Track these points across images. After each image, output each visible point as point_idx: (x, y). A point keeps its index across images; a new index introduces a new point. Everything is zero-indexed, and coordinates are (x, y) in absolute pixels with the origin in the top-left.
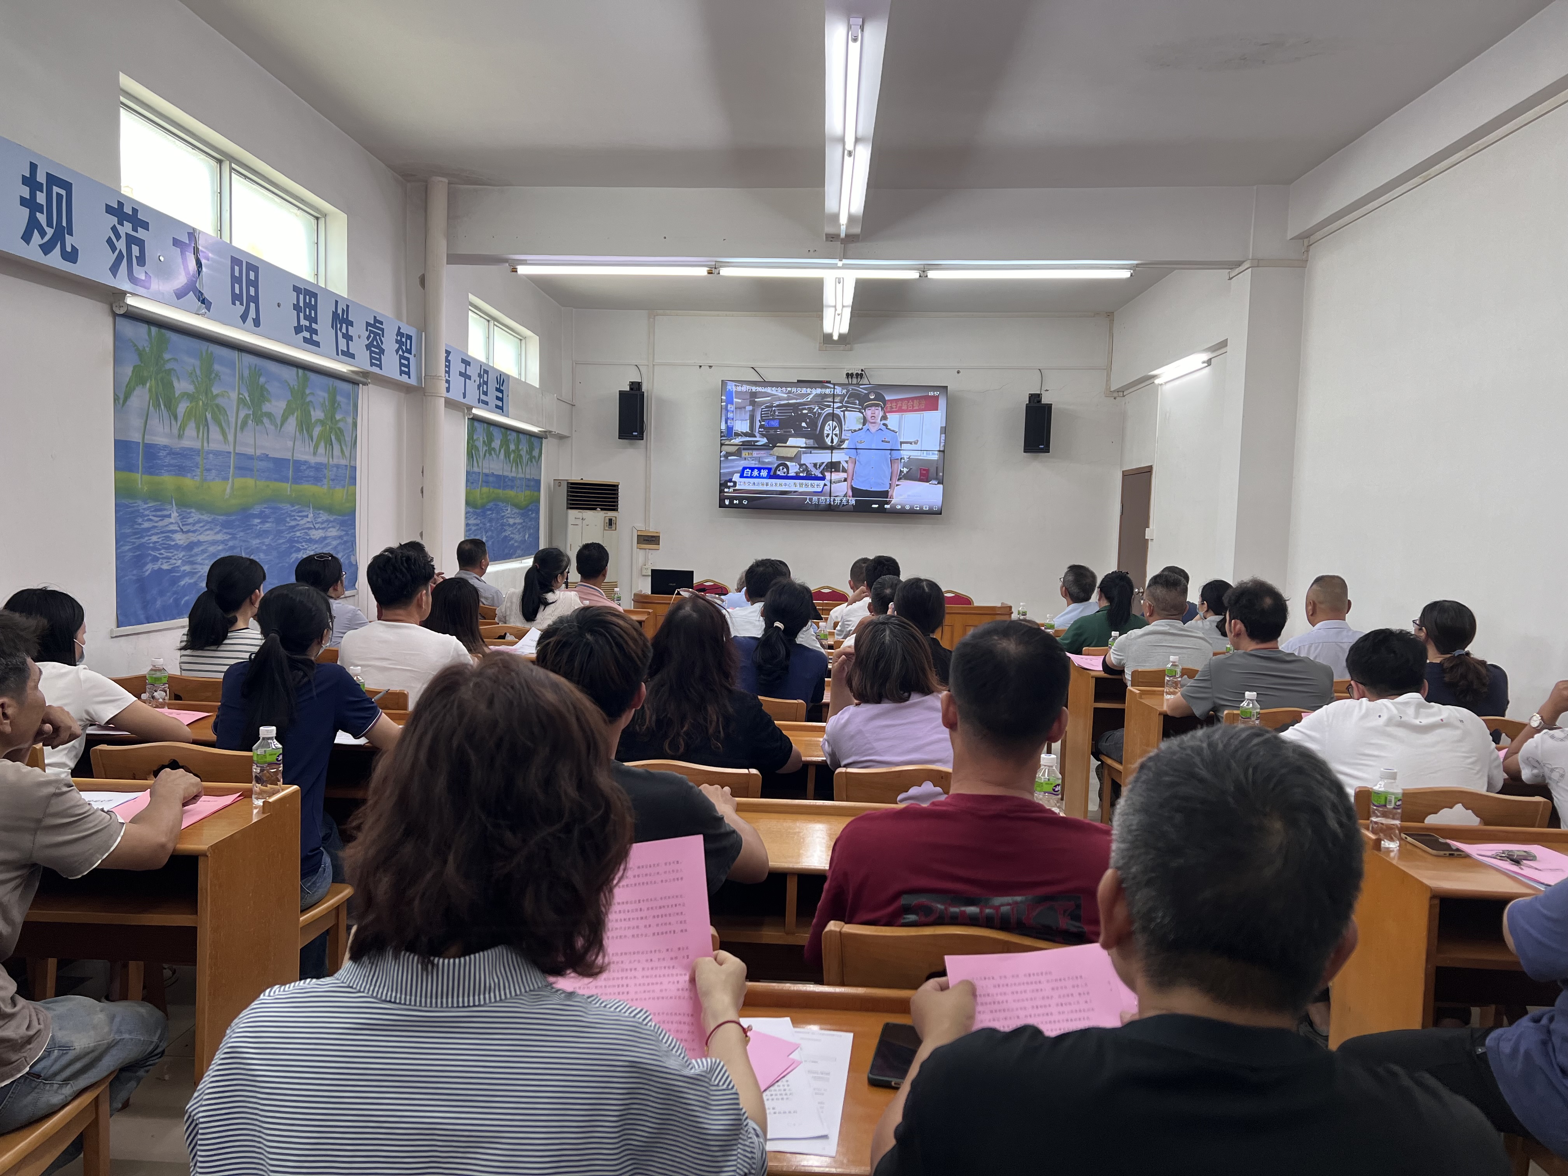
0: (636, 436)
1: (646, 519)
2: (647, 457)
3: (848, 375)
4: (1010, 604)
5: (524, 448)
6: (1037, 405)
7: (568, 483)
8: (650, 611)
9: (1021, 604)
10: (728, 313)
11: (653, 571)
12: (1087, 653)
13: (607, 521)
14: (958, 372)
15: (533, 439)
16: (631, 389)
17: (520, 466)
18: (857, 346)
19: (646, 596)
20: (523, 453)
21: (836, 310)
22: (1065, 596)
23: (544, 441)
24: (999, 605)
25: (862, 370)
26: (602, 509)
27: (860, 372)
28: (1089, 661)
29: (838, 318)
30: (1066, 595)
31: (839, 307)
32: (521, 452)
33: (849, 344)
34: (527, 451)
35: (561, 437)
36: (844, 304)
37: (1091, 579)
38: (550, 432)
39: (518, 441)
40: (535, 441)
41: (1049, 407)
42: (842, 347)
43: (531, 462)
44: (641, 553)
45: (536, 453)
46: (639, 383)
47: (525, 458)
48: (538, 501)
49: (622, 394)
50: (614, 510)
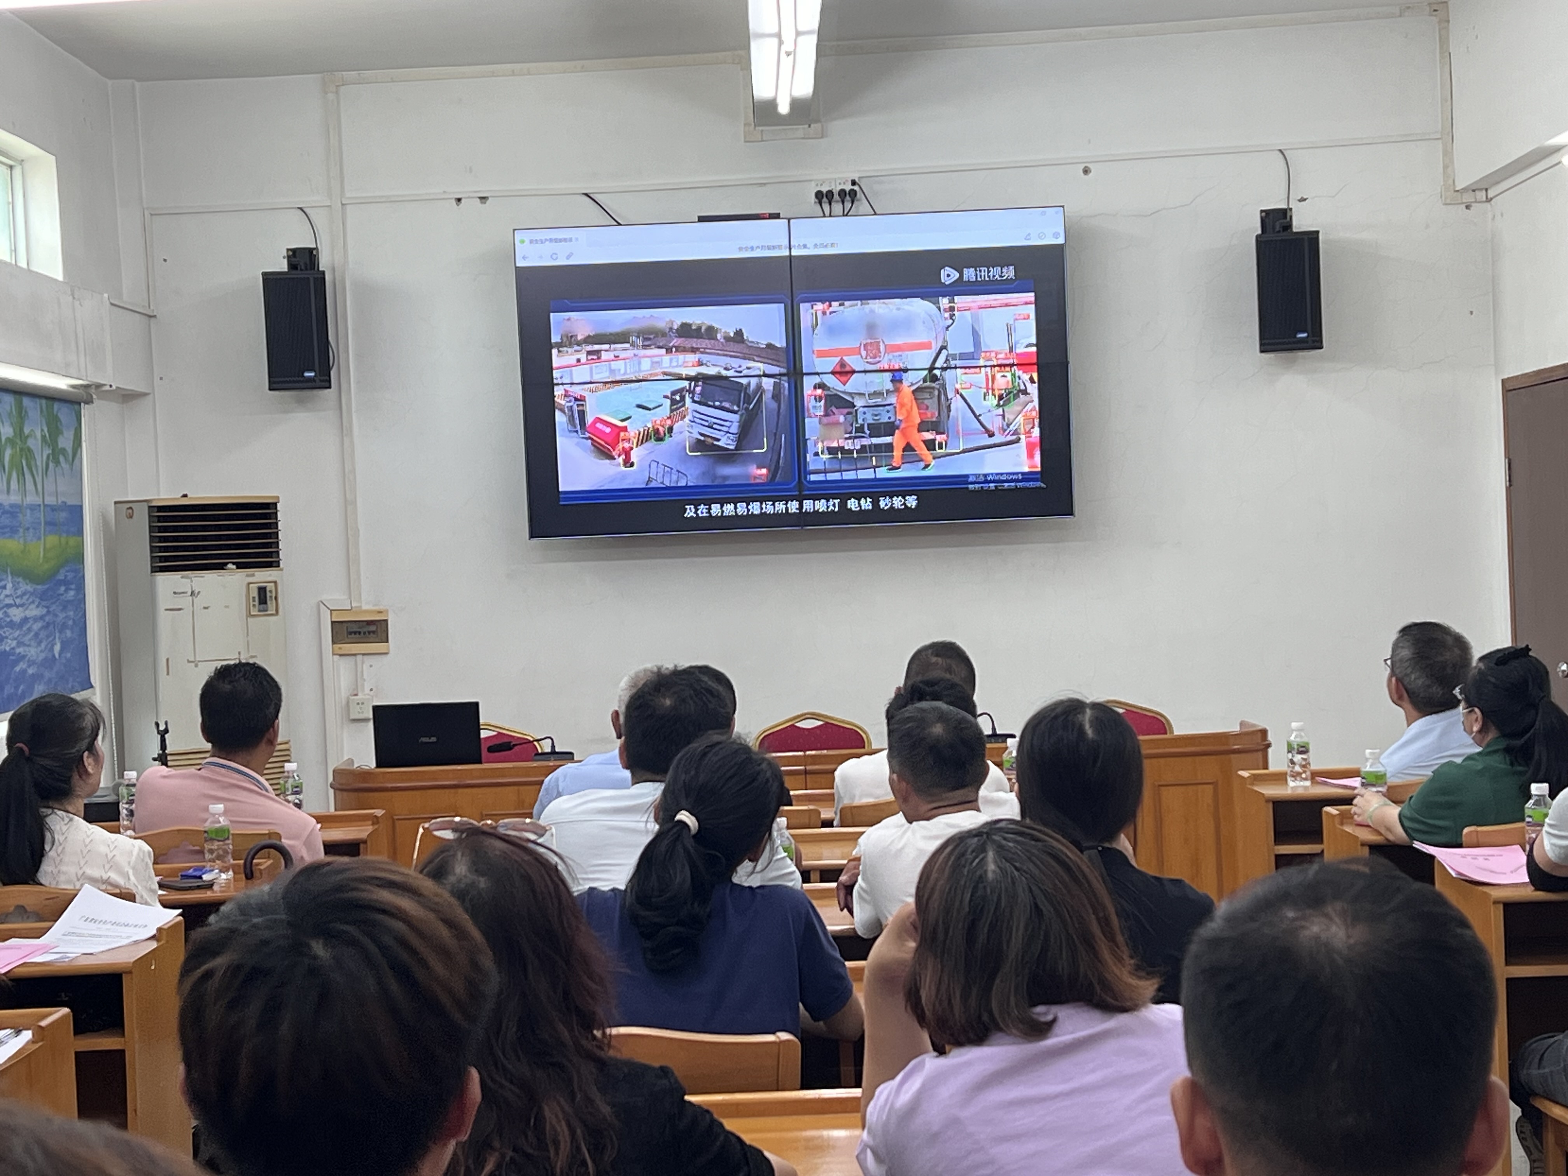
0: (310, 380)
1: (351, 584)
2: (343, 430)
3: (819, 195)
4: (1261, 724)
5: (36, 429)
6: (1284, 236)
7: (150, 507)
8: (379, 812)
9: (1294, 725)
10: (517, 67)
11: (376, 709)
12: (1474, 840)
13: (254, 593)
14: (1086, 171)
15: (56, 405)
16: (292, 266)
17: (28, 476)
18: (837, 126)
19: (364, 775)
20: (35, 443)
21: (781, 43)
22: (1397, 700)
23: (85, 410)
24: (1236, 729)
25: (854, 183)
26: (240, 566)
27: (848, 187)
28: (1481, 861)
29: (787, 62)
30: (1400, 697)
31: (788, 36)
32: (31, 443)
33: (817, 121)
34: (43, 437)
35: (127, 397)
36: (800, 29)
37: (1457, 651)
38: (99, 386)
39: (21, 415)
40: (63, 413)
41: (1313, 238)
42: (801, 130)
43: (57, 463)
44: (344, 666)
45: (65, 441)
46: (310, 250)
47: (41, 454)
48: (80, 558)
49: (269, 279)
50: (269, 565)
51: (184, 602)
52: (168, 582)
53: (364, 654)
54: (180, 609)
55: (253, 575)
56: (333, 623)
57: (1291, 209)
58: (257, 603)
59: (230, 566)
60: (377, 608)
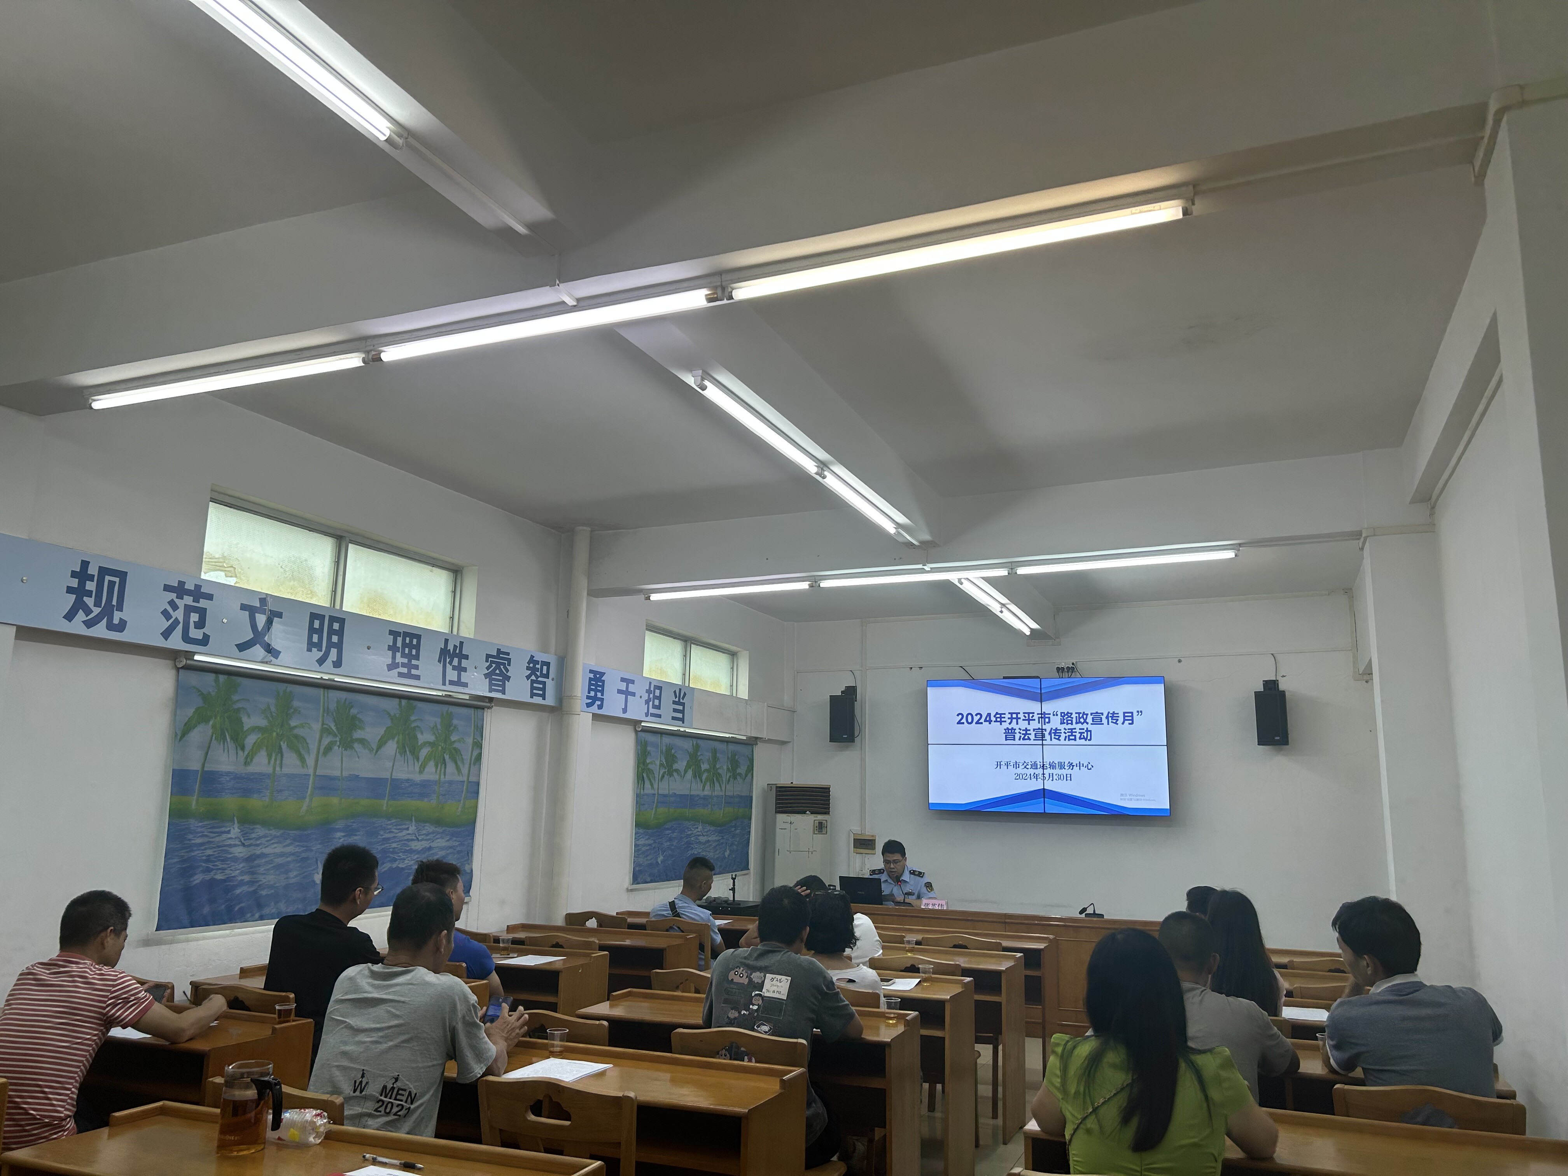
51: (787, 826)
52: (781, 818)
53: (866, 854)
54: (785, 829)
55: (817, 817)
56: (854, 839)
57: (1278, 681)
58: (817, 829)
59: (808, 812)
60: (872, 834)
